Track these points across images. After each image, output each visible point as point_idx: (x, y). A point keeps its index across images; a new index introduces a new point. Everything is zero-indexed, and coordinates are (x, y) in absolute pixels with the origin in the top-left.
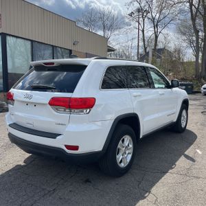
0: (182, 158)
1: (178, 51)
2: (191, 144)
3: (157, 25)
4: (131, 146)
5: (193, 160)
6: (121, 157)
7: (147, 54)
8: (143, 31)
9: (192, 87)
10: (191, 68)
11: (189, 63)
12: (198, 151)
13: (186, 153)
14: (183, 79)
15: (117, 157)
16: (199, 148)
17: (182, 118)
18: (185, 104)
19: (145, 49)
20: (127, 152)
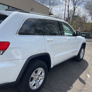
0: (78, 81)
1: (84, 17)
2: (84, 70)
3: (75, 4)
4: (43, 74)
5: (84, 83)
6: (35, 82)
7: (69, 18)
8: (68, 6)
9: (89, 35)
10: (90, 26)
11: (89, 23)
12: (88, 75)
13: (80, 77)
14: (85, 31)
15: (30, 83)
16: (89, 73)
17: (81, 53)
18: (84, 46)
19: (69, 15)
20: (40, 78)
